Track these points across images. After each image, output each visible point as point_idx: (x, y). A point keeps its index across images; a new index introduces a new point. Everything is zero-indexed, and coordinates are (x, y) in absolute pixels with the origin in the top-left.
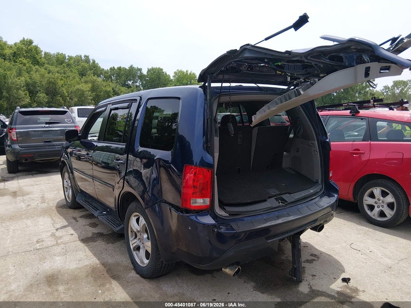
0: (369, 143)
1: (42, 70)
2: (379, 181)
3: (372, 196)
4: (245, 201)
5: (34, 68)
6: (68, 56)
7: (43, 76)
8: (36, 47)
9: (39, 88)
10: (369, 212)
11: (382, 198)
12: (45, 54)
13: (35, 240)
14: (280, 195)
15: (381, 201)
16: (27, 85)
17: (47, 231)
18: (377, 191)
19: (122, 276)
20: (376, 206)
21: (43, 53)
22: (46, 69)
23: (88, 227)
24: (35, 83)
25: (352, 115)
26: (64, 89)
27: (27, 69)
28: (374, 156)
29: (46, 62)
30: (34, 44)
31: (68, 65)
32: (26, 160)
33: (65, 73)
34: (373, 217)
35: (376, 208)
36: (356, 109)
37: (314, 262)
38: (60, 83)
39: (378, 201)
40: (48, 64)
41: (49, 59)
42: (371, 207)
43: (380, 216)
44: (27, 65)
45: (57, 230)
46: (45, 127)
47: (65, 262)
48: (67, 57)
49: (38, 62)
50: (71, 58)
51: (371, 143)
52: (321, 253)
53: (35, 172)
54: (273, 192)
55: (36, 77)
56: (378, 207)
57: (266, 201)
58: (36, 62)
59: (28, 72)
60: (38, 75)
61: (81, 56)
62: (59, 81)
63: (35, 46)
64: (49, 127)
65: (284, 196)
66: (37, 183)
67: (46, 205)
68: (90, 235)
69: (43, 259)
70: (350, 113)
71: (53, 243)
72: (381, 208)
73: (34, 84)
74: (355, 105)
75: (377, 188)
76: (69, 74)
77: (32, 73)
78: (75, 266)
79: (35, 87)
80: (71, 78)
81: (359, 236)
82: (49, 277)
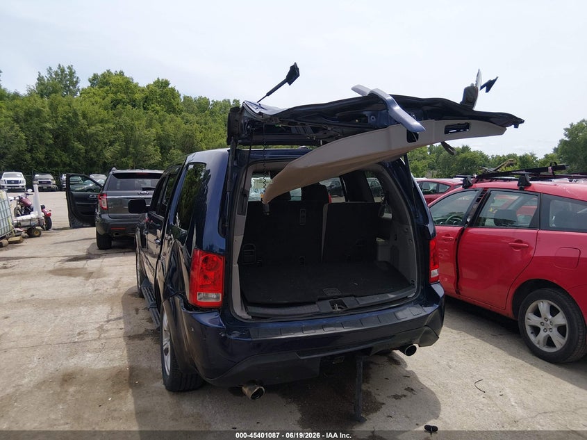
0: (535, 231)
1: (179, 120)
2: (547, 291)
3: (537, 313)
4: (279, 302)
5: (168, 117)
6: (213, 101)
7: (178, 127)
8: (173, 90)
9: (172, 143)
10: (532, 337)
11: (550, 317)
12: (185, 98)
13: (78, 331)
14: (340, 297)
15: (548, 322)
16: (159, 138)
17: (97, 323)
18: (544, 306)
19: (146, 385)
20: (542, 328)
21: (182, 97)
22: (182, 118)
23: (144, 322)
24: (169, 136)
25: (521, 189)
26: (203, 144)
27: (160, 118)
28: (540, 252)
29: (185, 108)
30: (170, 86)
31: (212, 113)
32: (116, 234)
33: (206, 124)
34: (538, 346)
35: (542, 332)
36: (526, 181)
37: (404, 398)
38: (199, 136)
39: (545, 322)
40: (188, 111)
41: (189, 105)
42: (536, 330)
43: (547, 345)
44: (161, 113)
45: (108, 321)
46: (141, 194)
47: (94, 361)
48: (211, 103)
49: (175, 109)
50: (216, 103)
51: (540, 232)
52: (423, 387)
53: (130, 250)
54: (330, 292)
55: (170, 128)
56: (545, 330)
57: (315, 303)
58: (172, 109)
59: (161, 123)
60: (173, 126)
61: (229, 101)
62: (198, 133)
63: (172, 88)
64: (146, 194)
65: (345, 300)
66: (123, 263)
67: (116, 290)
68: (142, 331)
69: (72, 355)
70: (518, 185)
71: (94, 337)
72: (548, 333)
73: (167, 138)
74: (524, 175)
75: (543, 301)
76: (212, 124)
77: (165, 123)
78: (101, 367)
79: (168, 141)
80: (213, 129)
81: (502, 371)
82: (68, 375)
